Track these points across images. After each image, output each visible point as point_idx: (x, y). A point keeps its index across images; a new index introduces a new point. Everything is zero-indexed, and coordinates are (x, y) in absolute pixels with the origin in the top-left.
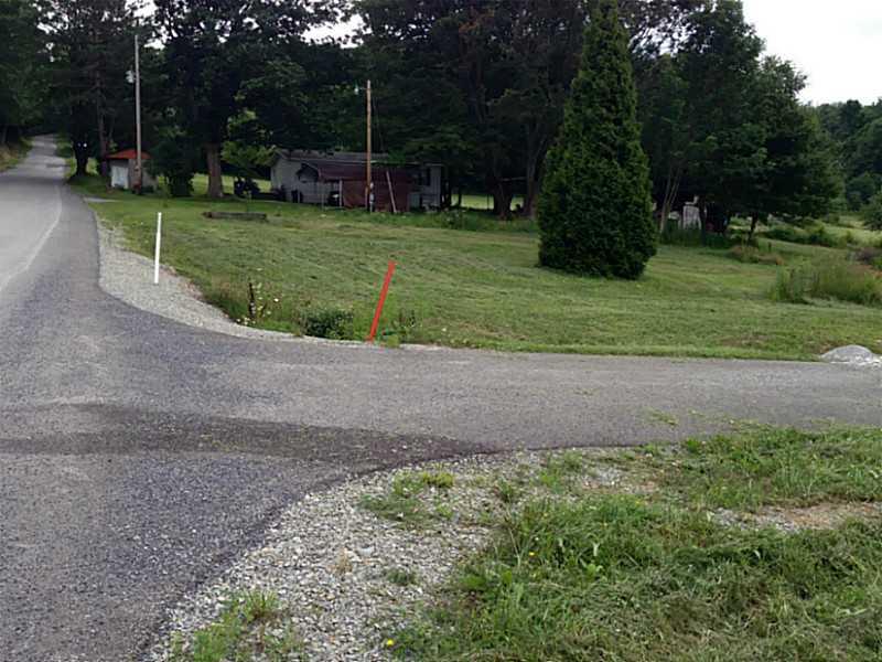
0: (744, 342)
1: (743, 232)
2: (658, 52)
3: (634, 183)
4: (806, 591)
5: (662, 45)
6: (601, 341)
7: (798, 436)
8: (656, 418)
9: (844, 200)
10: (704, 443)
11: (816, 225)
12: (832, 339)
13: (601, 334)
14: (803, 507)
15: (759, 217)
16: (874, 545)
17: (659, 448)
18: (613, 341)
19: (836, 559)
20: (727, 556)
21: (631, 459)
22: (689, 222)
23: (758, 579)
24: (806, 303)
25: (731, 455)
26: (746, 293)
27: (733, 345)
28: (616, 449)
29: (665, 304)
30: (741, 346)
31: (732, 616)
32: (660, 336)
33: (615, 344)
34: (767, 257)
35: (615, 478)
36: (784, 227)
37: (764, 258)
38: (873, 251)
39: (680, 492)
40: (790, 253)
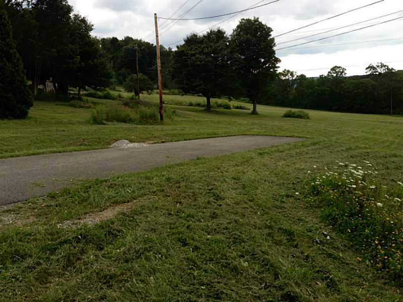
0: (79, 143)
1: (75, 94)
2: (22, 7)
3: (16, 70)
4: (102, 247)
5: (23, 4)
6: (6, 151)
7: (99, 181)
8: (34, 186)
9: (116, 80)
10: (57, 192)
11: (106, 91)
12: (115, 138)
13: (6, 147)
14: (101, 211)
15: (82, 87)
16: (129, 220)
17: (35, 199)
18: (13, 150)
19: (114, 230)
20: (66, 242)
21: (21, 208)
22: (49, 90)
23: (80, 248)
24: (104, 124)
25: (70, 195)
26: (79, 122)
27: (74, 146)
28: (12, 205)
29: (40, 129)
30: (77, 145)
31: (69, 268)
32: (38, 145)
33: (14, 152)
34: (87, 105)
35: (12, 219)
36: (93, 91)
37: (85, 105)
38: (128, 100)
39: (46, 218)
40: (96, 103)
